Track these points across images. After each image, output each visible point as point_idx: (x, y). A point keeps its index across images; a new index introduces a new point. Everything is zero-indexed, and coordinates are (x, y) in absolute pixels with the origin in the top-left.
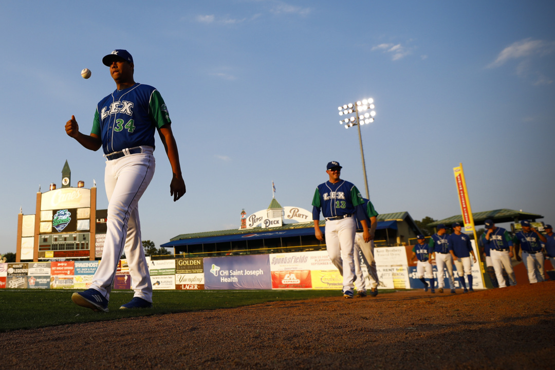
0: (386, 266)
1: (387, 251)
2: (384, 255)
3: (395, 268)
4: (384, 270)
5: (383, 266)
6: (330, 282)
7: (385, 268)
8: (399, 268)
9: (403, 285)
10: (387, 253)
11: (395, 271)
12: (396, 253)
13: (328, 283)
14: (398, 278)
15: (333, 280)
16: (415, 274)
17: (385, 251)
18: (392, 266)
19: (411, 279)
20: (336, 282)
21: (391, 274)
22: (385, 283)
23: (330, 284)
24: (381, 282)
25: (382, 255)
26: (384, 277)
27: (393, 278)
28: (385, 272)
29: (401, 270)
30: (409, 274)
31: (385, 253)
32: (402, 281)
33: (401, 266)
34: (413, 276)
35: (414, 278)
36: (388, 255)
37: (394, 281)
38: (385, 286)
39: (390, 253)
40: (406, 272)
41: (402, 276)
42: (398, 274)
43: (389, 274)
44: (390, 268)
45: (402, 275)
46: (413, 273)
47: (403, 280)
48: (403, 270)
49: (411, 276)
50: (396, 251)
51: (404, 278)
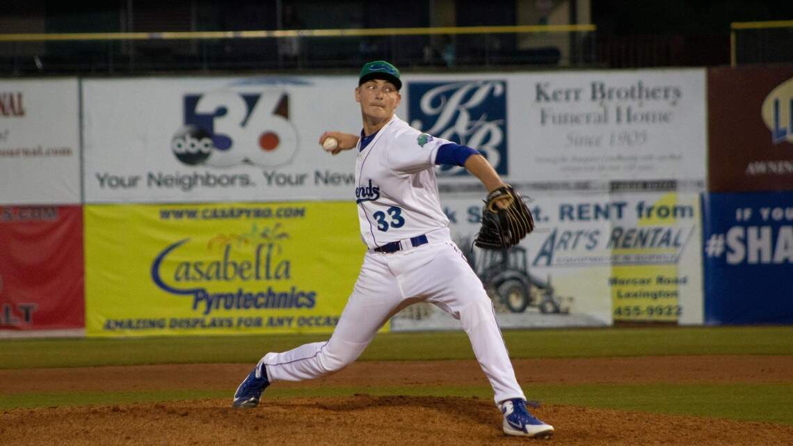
0: (584, 186)
1: (598, 92)
2: (576, 120)
3: (632, 199)
4: (565, 212)
5: (565, 186)
6: (213, 287)
7: (575, 200)
8: (654, 199)
9: (663, 302)
10: (594, 108)
11: (631, 220)
12: (651, 106)
13: (199, 295)
14: (640, 261)
15: (240, 271)
16: (744, 241)
17: (587, 93)
18: (615, 186)
19: (715, 269)
20: (254, 287)
21: (605, 238)
22: (560, 291)
23: (211, 301)
24: (540, 286)
25: (563, 119)
26: (558, 254)
27: (615, 262)
28: (575, 226)
29: (664, 212)
30: (706, 238)
31: (586, 105)
32: (660, 280)
33: (670, 185)
34: (728, 249)
35: (734, 259)
36: (603, 119)
37: (614, 281)
38: (557, 311)
39: (612, 105)
40: (689, 228)
41: (666, 251)
42: (643, 238)
43: (593, 236)
44: (604, 199)
45: (666, 240)
46: (735, 233)
47: (667, 272)
48: (679, 211)
49: (715, 246)
50: (653, 94)
51: (676, 261)
